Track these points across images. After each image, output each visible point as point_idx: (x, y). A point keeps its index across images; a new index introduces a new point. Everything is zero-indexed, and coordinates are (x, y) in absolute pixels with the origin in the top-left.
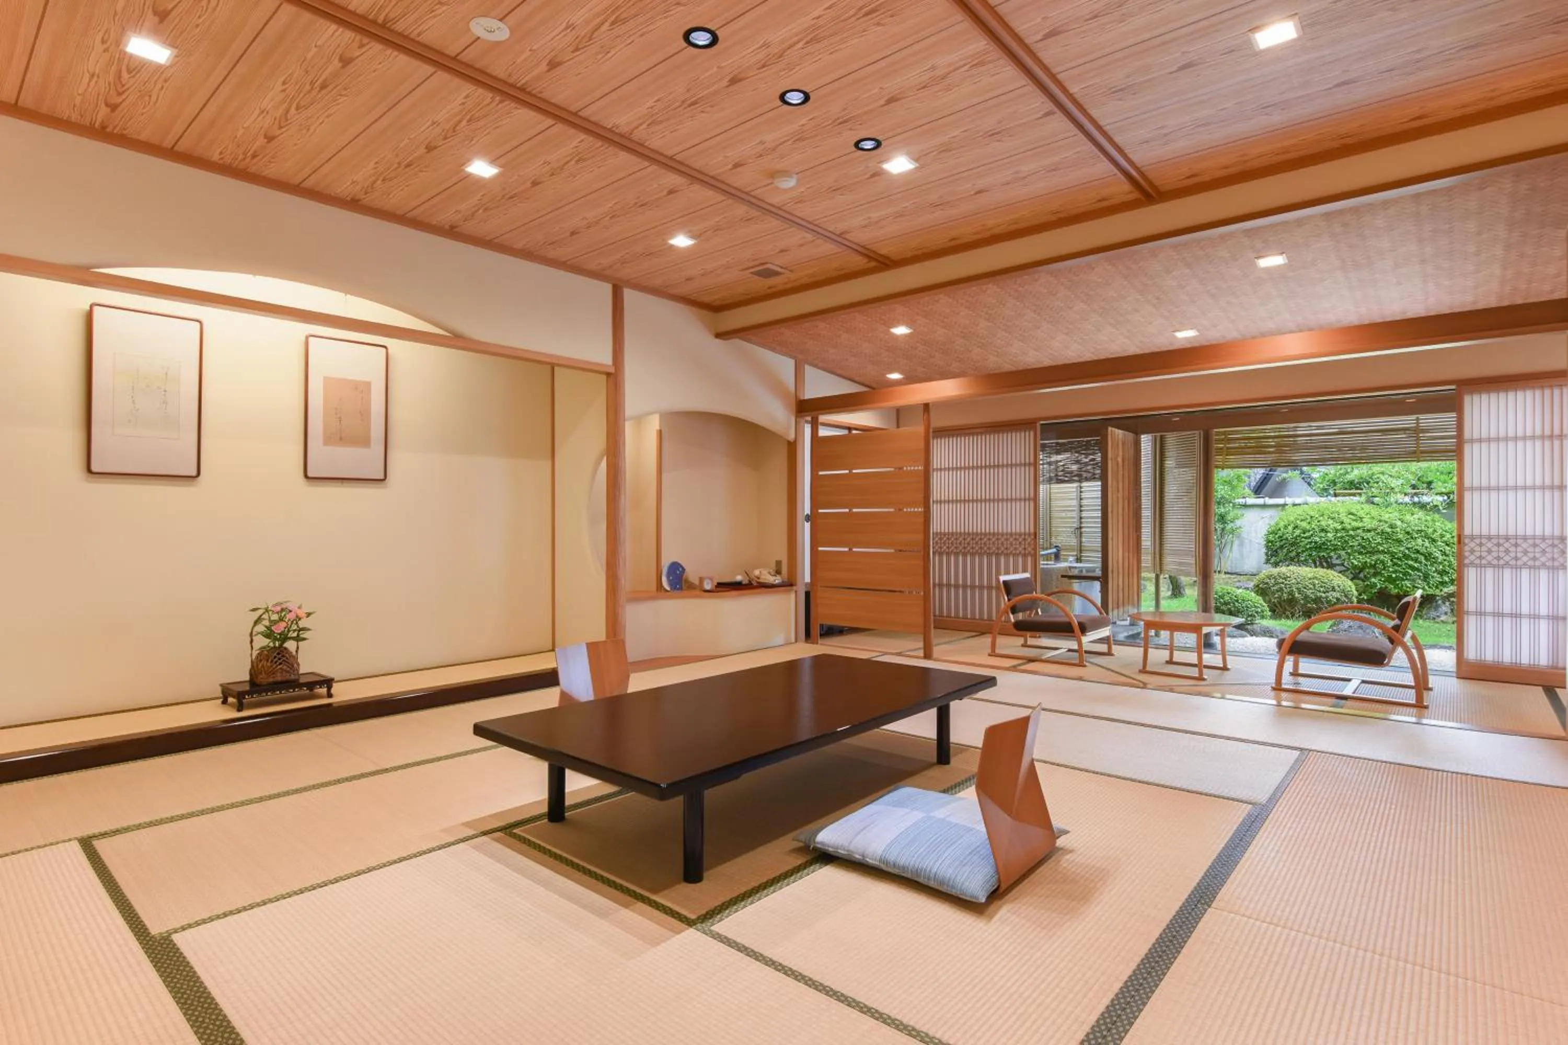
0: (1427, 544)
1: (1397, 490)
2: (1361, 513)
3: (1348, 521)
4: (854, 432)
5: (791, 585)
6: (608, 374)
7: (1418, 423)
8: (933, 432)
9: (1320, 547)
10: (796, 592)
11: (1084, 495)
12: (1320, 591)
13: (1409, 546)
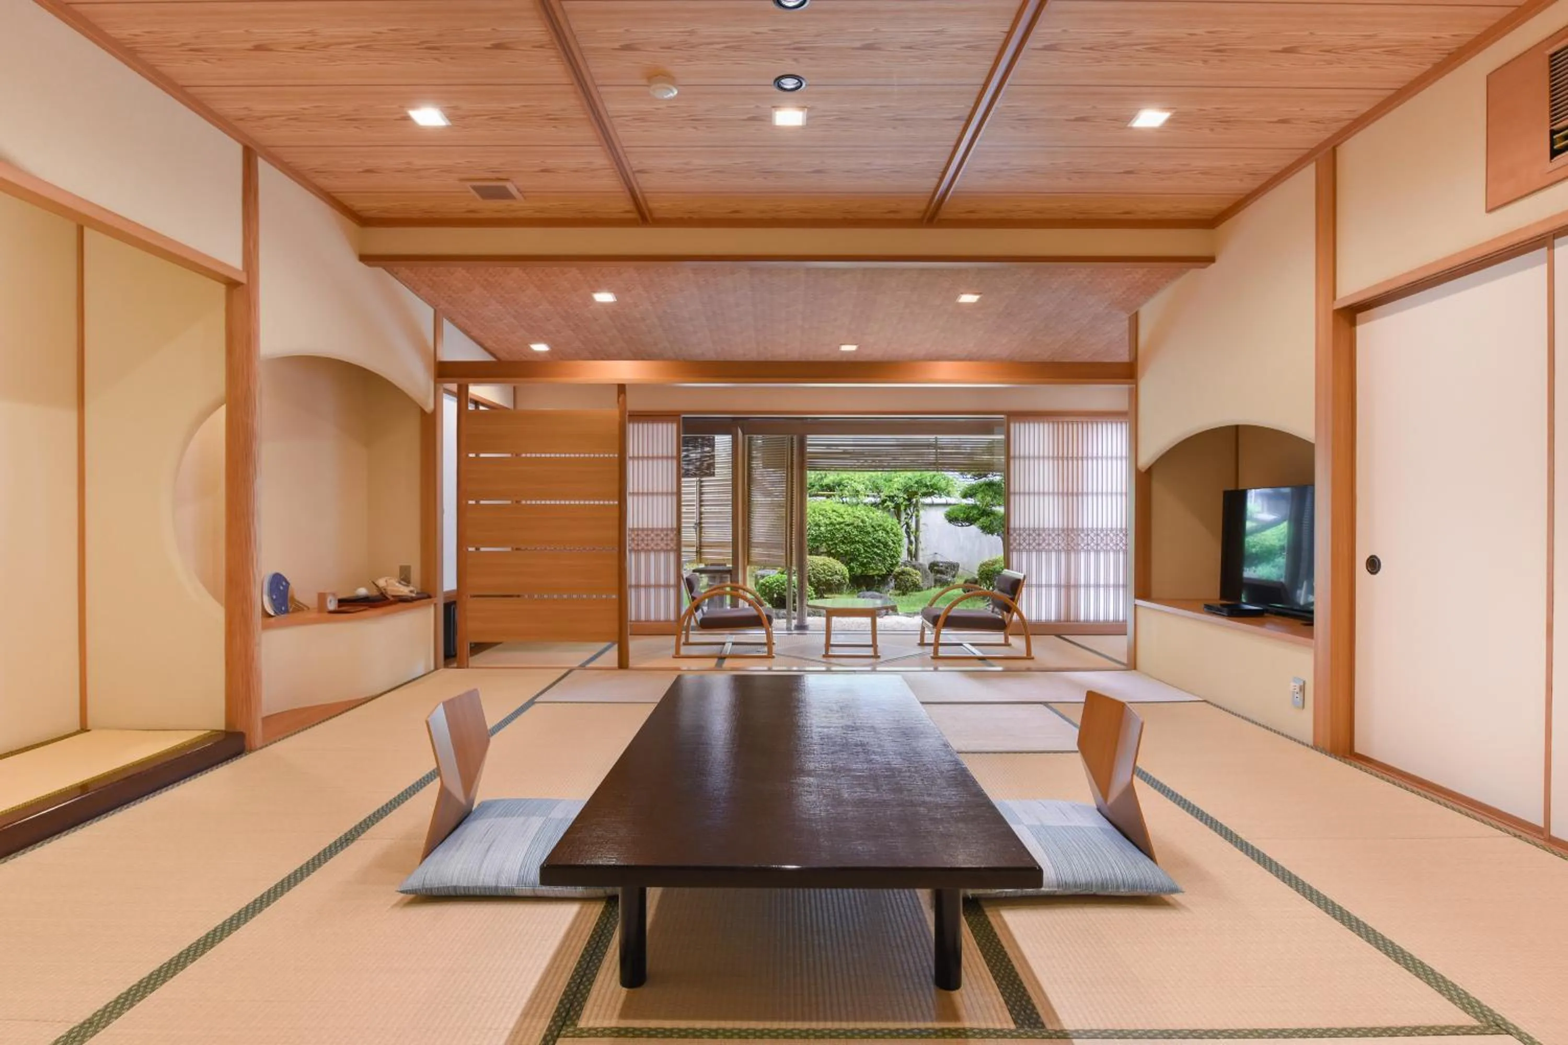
0: (885, 535)
1: (862, 492)
2: (842, 511)
3: (834, 517)
4: (482, 408)
5: (429, 597)
6: (232, 285)
7: (936, 441)
8: (630, 416)
9: (815, 539)
10: (435, 605)
11: (705, 490)
12: (828, 576)
13: (875, 536)
